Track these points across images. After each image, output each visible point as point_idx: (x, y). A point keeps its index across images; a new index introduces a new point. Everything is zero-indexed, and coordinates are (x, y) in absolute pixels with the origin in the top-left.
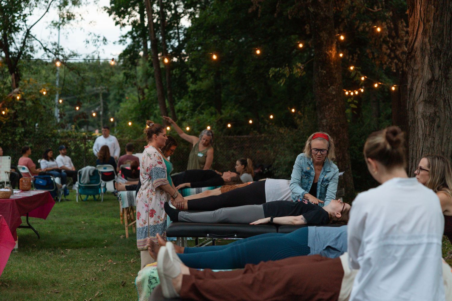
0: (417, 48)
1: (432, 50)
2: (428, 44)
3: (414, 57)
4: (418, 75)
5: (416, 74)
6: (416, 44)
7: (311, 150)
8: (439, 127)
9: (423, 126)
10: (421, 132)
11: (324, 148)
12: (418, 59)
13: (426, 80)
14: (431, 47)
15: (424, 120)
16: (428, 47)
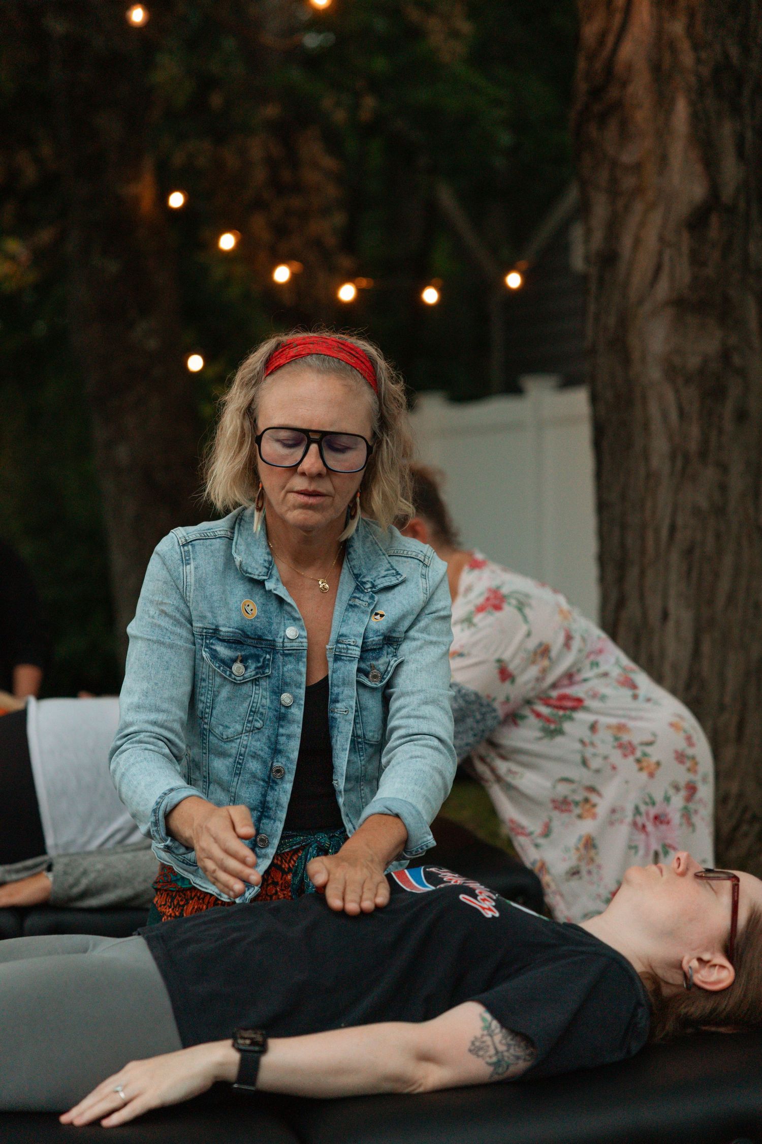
0: (629, 67)
1: (706, 71)
2: (685, 46)
3: (618, 106)
4: (639, 190)
5: (628, 182)
6: (627, 50)
7: (258, 440)
8: (741, 416)
9: (674, 415)
10: (660, 445)
11: (348, 425)
12: (642, 116)
13: (682, 209)
14: (699, 61)
15: (677, 391)
16: (688, 58)
